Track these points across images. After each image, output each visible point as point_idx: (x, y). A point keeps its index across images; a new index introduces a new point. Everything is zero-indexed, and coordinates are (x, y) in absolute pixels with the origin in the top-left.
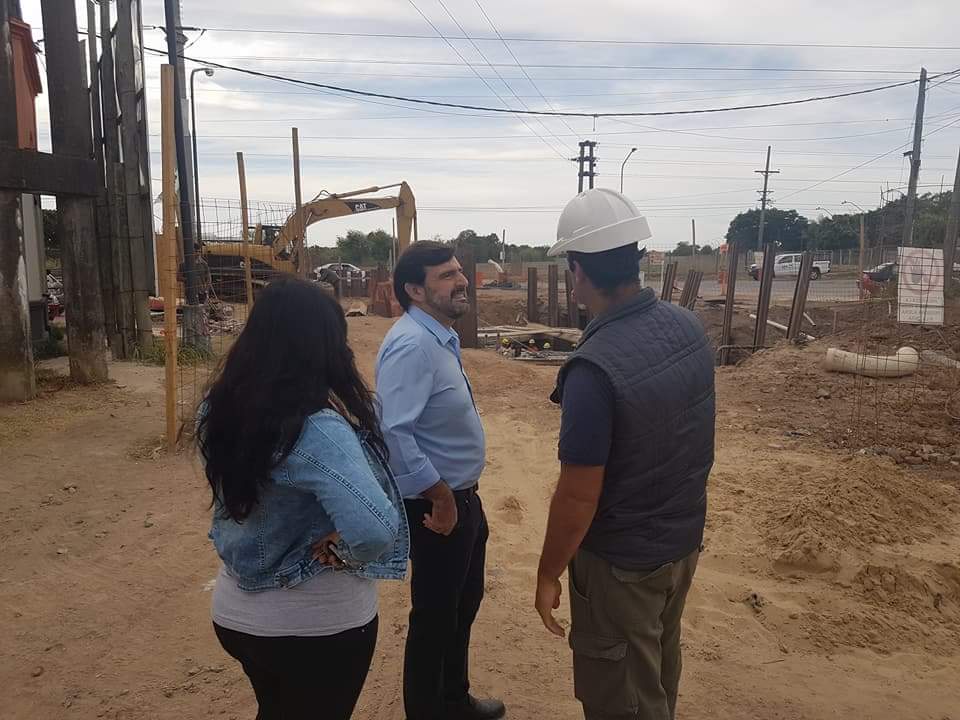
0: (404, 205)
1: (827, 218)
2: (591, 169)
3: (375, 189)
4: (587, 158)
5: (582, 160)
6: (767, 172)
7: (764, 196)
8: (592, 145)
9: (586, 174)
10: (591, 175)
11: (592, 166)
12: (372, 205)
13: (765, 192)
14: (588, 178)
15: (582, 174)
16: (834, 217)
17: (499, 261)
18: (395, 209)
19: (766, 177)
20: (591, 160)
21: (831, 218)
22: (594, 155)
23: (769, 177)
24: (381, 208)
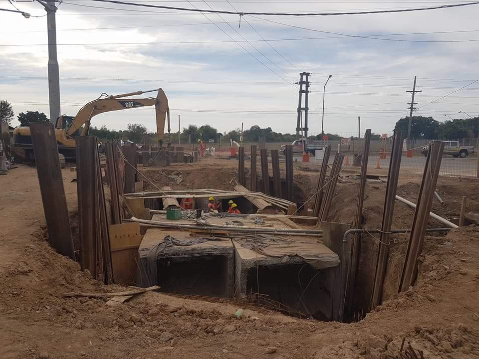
0: (161, 104)
1: (450, 121)
2: (307, 88)
3: (140, 93)
4: (304, 82)
5: (301, 83)
6: (414, 92)
7: (412, 106)
8: (307, 75)
9: (303, 92)
10: (307, 92)
11: (307, 87)
12: (137, 103)
13: (412, 103)
14: (305, 94)
15: (301, 92)
16: (454, 120)
17: (239, 142)
18: (154, 106)
19: (413, 95)
20: (307, 83)
21: (452, 121)
22: (309, 81)
23: (415, 95)
24: (143, 105)
